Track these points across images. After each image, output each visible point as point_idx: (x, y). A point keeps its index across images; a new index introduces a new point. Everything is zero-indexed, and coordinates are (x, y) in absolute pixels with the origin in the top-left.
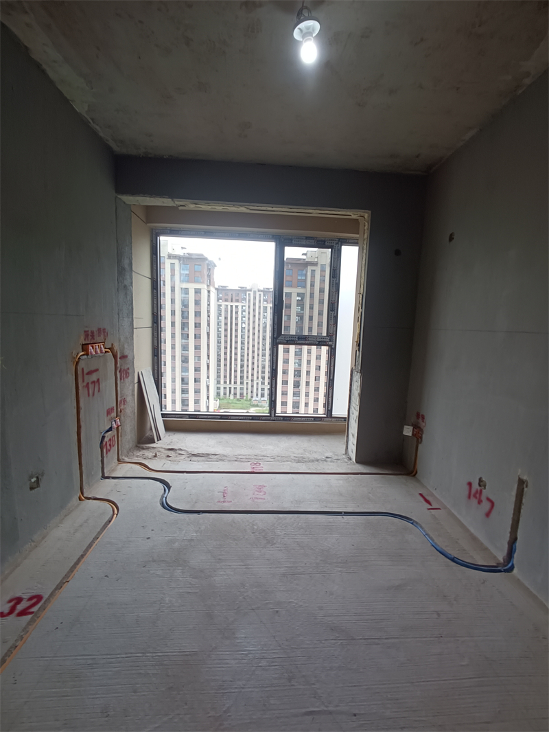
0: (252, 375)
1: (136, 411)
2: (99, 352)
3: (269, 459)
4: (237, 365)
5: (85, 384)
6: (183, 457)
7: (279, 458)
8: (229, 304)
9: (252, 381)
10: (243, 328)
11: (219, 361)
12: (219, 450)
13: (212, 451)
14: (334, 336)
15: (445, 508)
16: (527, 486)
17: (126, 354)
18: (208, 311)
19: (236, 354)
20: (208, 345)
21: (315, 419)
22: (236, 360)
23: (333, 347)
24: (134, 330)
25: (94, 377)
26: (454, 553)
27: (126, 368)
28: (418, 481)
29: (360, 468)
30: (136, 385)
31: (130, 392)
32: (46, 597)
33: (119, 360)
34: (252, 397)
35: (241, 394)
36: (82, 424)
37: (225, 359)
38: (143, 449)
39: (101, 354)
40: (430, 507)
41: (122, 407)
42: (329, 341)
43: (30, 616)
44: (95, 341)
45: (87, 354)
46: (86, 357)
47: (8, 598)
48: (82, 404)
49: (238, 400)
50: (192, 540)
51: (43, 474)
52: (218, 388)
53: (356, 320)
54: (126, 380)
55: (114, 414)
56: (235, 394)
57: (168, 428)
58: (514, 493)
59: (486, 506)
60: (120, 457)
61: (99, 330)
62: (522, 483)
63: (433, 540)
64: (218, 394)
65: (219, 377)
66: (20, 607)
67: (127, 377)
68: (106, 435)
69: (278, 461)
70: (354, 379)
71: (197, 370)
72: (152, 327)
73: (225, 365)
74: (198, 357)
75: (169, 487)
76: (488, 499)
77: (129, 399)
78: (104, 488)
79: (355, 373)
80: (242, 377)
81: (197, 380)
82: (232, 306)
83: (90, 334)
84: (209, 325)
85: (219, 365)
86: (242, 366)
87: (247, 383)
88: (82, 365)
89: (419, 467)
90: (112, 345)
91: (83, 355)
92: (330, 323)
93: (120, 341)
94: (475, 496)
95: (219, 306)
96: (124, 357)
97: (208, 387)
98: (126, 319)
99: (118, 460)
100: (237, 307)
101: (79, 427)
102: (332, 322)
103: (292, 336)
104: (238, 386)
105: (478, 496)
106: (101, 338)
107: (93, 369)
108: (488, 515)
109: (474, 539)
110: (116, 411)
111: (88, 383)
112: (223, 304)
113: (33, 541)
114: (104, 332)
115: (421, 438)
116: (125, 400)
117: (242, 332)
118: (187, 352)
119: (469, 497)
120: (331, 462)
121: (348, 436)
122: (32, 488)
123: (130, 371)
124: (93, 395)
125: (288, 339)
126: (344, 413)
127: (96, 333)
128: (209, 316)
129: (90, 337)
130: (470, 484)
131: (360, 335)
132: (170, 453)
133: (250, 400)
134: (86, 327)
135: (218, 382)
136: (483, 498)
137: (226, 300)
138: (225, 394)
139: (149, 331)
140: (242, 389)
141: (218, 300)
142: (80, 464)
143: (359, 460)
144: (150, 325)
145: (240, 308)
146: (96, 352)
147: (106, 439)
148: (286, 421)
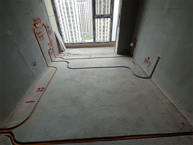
0: (91, 29)
1: (56, 43)
2: (40, 26)
3: (94, 54)
4: (86, 26)
5: (39, 37)
6: (71, 55)
7: (96, 54)
8: (81, 3)
9: (91, 30)
10: (86, 12)
11: (80, 25)
12: (81, 53)
13: (79, 53)
14: (112, 14)
15: (138, 64)
16: (160, 59)
17: (49, 26)
18: (75, 7)
19: (85, 22)
20: (76, 20)
21: (107, 42)
22: (85, 24)
23: (112, 18)
24: (49, 17)
25: (41, 34)
26: (138, 75)
27: (50, 31)
28: (133, 58)
29: (118, 55)
30: (55, 36)
31: (53, 38)
32: (45, 88)
33: (47, 28)
34: (91, 36)
35: (88, 35)
36: (42, 48)
37: (82, 24)
38: (61, 53)
39: (41, 27)
40: (135, 64)
41: (52, 43)
42: (111, 16)
43: (43, 91)
44: (37, 23)
45: (36, 27)
46: (36, 28)
47: (37, 88)
48: (40, 43)
49: (87, 37)
50: (75, 75)
51: (36, 62)
52: (81, 34)
53: (120, 7)
54: (51, 34)
55: (50, 45)
56: (86, 35)
57: (67, 47)
58: (156, 61)
59: (149, 64)
60: (55, 56)
61: (37, 18)
62: (159, 58)
63: (133, 72)
64: (81, 35)
65: (81, 30)
66: (40, 90)
67: (51, 33)
68: (50, 51)
69: (96, 55)
70: (118, 29)
71: (74, 28)
72: (55, 15)
73: (82, 26)
74: (74, 24)
75: (69, 63)
76: (149, 62)
77: (53, 40)
78: (53, 64)
79: (118, 27)
80: (88, 30)
81: (75, 32)
82: (82, 4)
83: (34, 20)
84: (75, 12)
85: (80, 26)
86: (87, 26)
87: (89, 31)
88: (36, 31)
89: (134, 54)
90: (43, 23)
91: (35, 28)
92: (111, 9)
93: (45, 21)
94: (146, 62)
95: (78, 4)
96: (48, 27)
97: (78, 33)
98: (45, 13)
99: (55, 57)
100: (83, 4)
101: (41, 50)
102: (112, 9)
103: (99, 15)
104: (87, 33)
105: (147, 61)
106: (39, 21)
107: (40, 32)
108: (148, 66)
109: (144, 71)
110: (51, 44)
111: (40, 37)
112: (79, 3)
113: (39, 77)
114: (39, 19)
115: (135, 46)
116: (52, 41)
117: (86, 14)
118: (70, 22)
119: (145, 62)
120: (110, 54)
121: (115, 47)
122: (34, 66)
123: (52, 31)
124: (42, 40)
125: (98, 16)
126: (115, 40)
127: (37, 20)
128: (75, 9)
129: (35, 21)
130: (146, 59)
131: (120, 13)
132: (68, 54)
133: (91, 37)
134: (33, 18)
135: (81, 32)
136: (148, 62)
137: (80, 2)
138: (83, 35)
139: (54, 17)
140: (88, 33)
141: (77, 2)
142: (45, 59)
143: (118, 53)
144: (54, 15)
145: (85, 4)
146: (39, 26)
147: (50, 52)
148: (98, 43)
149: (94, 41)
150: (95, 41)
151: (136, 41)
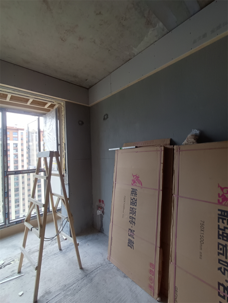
131: (65, 165)
148: (19, 223)
149: (5, 222)
150: (9, 221)
151: (101, 203)
